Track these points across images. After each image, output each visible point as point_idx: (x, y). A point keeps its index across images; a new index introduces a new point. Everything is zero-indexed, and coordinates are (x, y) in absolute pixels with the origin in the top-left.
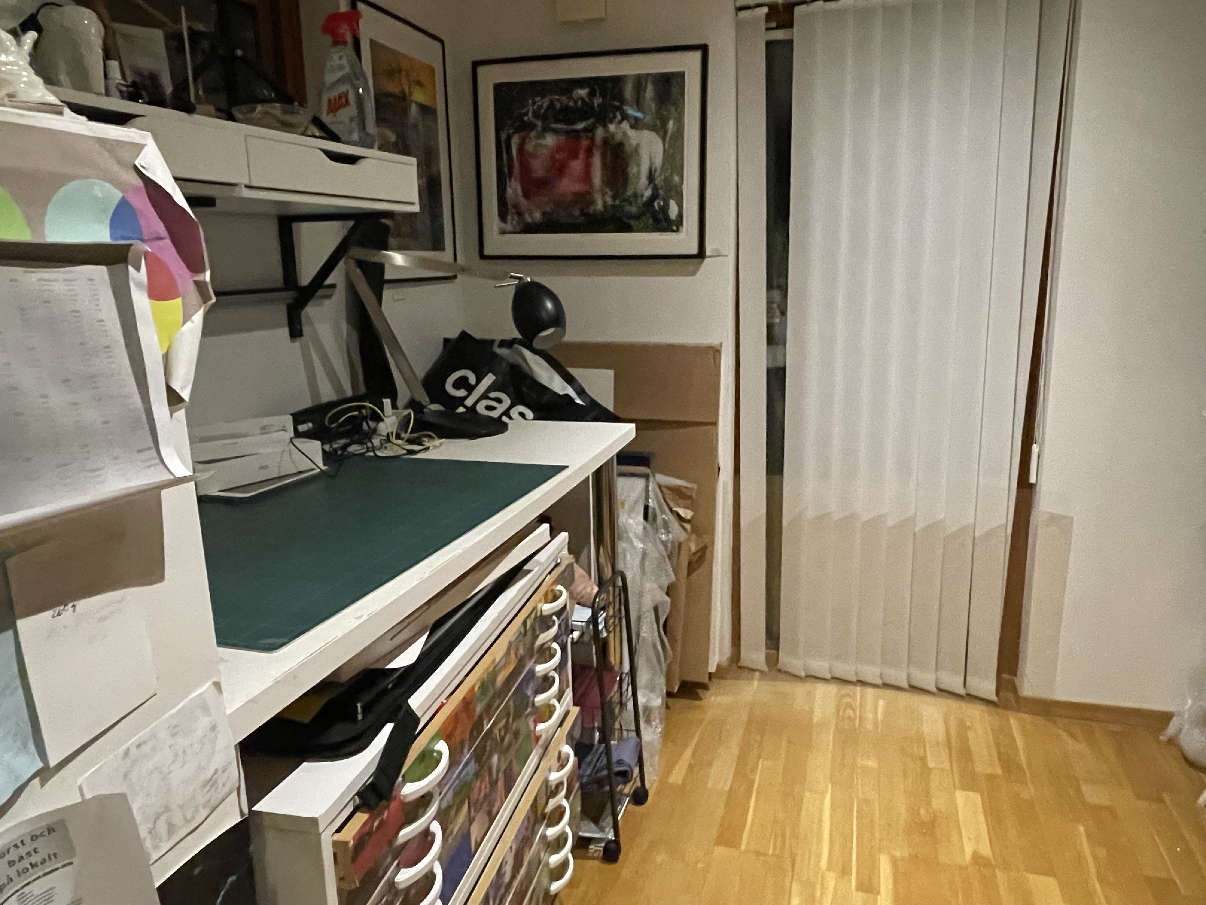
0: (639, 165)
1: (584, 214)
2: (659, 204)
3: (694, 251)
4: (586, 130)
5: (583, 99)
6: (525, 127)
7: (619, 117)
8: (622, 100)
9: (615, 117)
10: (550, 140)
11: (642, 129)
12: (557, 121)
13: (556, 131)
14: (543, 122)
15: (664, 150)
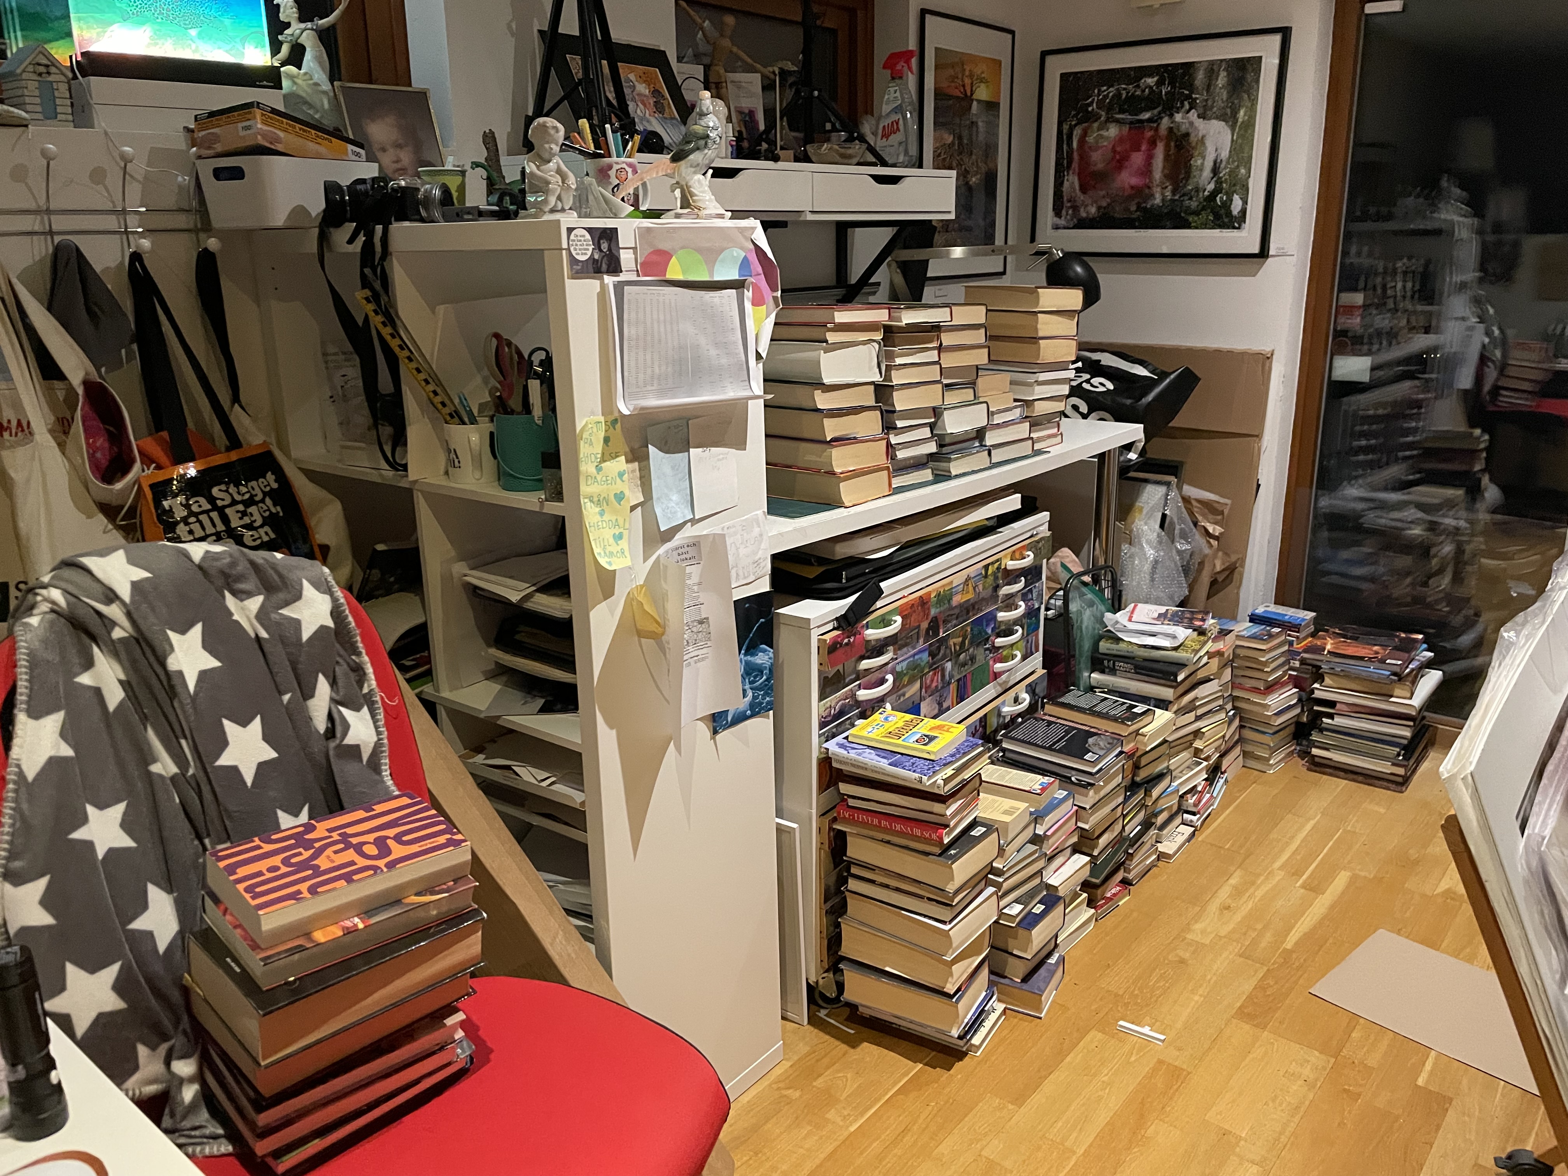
0: (1204, 158)
1: (1139, 208)
2: (1221, 198)
3: (1256, 250)
4: (1150, 120)
5: (1151, 88)
6: (1088, 118)
7: (1187, 106)
8: (1191, 87)
9: (1182, 106)
10: (1113, 131)
11: (1209, 119)
12: (1122, 111)
13: (1117, 121)
14: (1107, 113)
15: (1232, 140)
